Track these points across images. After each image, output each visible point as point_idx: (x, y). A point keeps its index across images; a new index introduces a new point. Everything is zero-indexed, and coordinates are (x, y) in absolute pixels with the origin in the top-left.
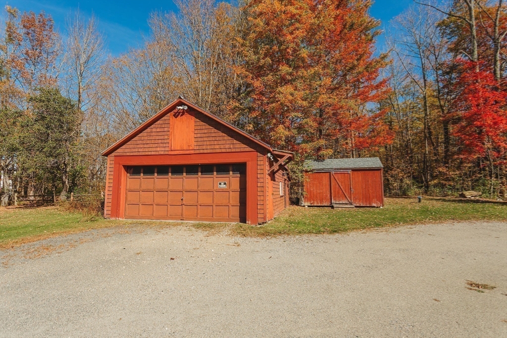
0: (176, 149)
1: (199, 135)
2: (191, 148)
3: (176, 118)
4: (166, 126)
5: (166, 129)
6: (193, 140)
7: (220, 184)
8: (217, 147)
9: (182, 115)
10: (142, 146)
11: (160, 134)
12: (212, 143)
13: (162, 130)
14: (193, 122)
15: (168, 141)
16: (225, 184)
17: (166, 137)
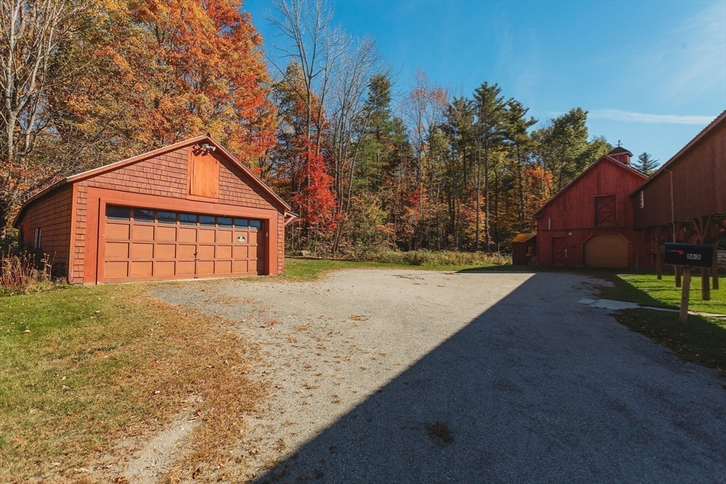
0: (197, 194)
1: (224, 183)
2: (216, 196)
3: (196, 155)
4: (182, 162)
5: (182, 166)
6: (218, 186)
7: (239, 238)
8: (243, 200)
9: (203, 155)
10: (143, 180)
11: (174, 170)
12: (239, 194)
13: (177, 166)
14: (218, 167)
15: (184, 182)
16: (244, 238)
17: (183, 176)
